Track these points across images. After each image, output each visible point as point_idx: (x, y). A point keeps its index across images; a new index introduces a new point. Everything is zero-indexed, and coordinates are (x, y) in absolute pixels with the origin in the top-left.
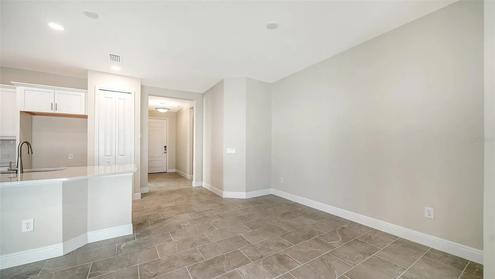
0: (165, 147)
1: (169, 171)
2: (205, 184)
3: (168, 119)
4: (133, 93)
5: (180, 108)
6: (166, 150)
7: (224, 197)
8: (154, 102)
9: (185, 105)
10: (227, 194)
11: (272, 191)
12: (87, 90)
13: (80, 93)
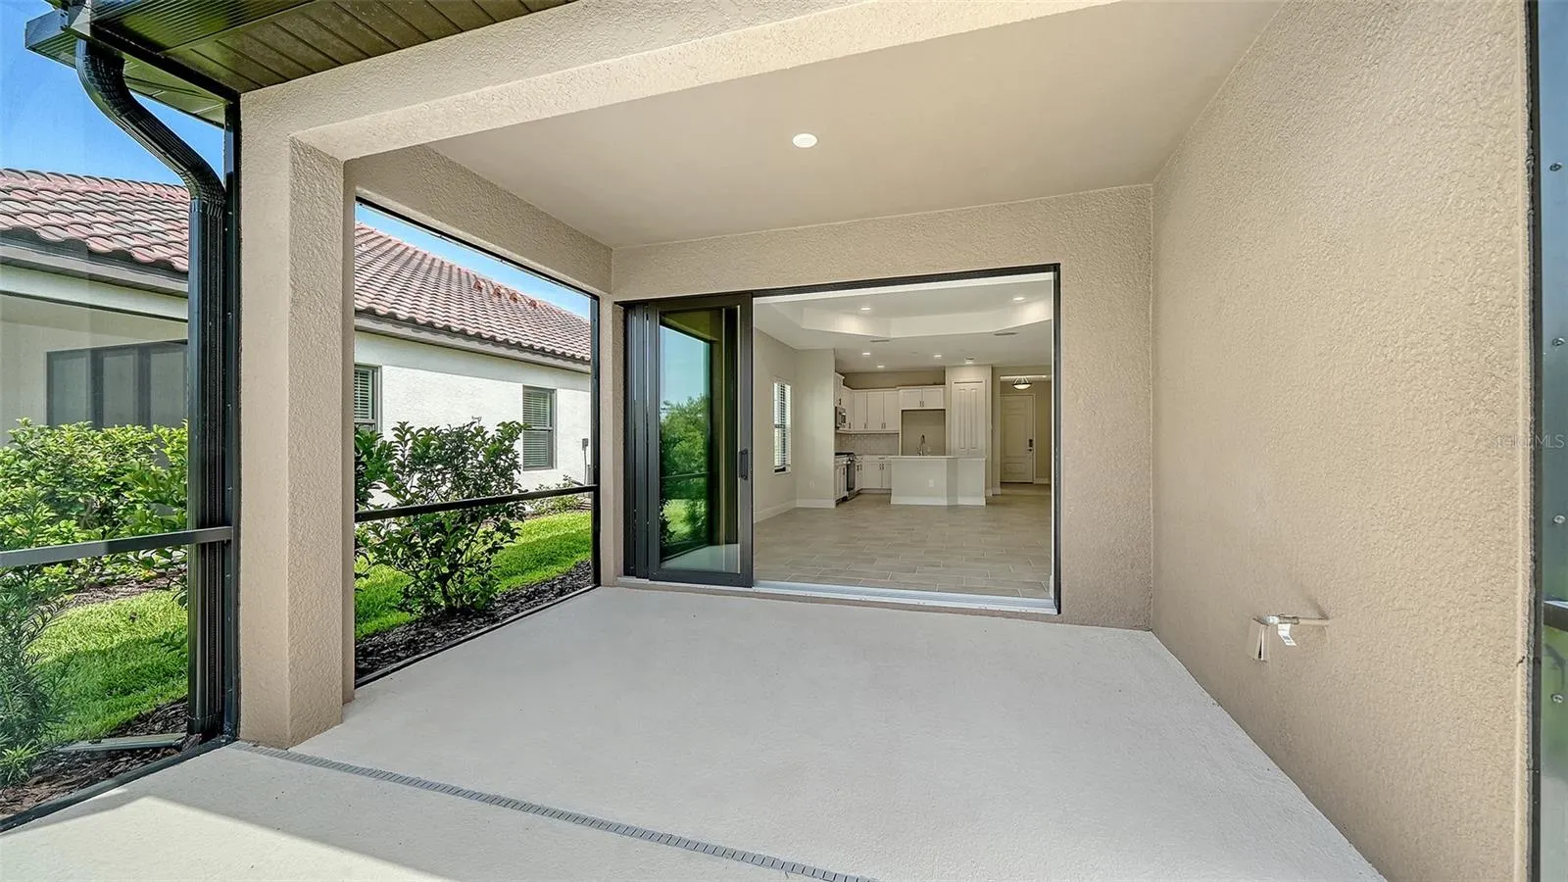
0: (1031, 441)
1: (1037, 481)
3: (1034, 397)
4: (984, 381)
6: (1031, 446)
8: (1006, 378)
12: (944, 384)
13: (940, 389)
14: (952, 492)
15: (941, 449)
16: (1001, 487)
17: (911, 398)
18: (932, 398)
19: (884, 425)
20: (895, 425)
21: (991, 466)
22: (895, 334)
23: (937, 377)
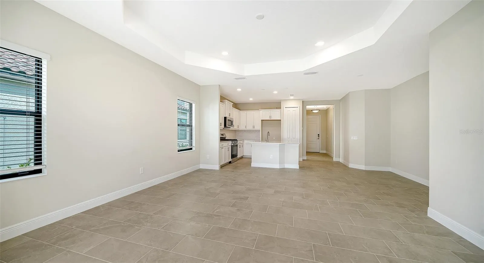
0: (318, 135)
1: (321, 152)
2: (341, 160)
3: (320, 116)
4: (299, 107)
5: (327, 108)
6: (319, 137)
7: (349, 167)
8: (309, 107)
9: (331, 107)
10: (351, 166)
11: (390, 169)
12: (281, 108)
13: (278, 110)
14: (282, 161)
15: (279, 139)
16: (307, 155)
17: (265, 114)
18: (275, 114)
19: (254, 127)
20: (258, 127)
21: (301, 147)
22: (246, 74)
23: (277, 105)
